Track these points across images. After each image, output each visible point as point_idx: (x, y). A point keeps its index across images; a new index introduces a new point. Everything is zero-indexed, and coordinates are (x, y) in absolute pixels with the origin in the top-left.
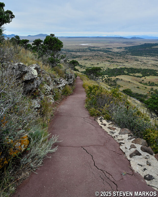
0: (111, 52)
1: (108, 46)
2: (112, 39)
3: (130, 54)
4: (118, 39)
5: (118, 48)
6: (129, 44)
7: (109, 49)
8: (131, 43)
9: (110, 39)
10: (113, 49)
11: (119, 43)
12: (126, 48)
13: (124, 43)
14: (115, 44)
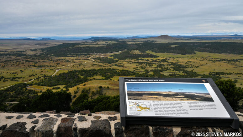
0: (25, 55)
1: (18, 48)
2: (19, 41)
3: (52, 56)
4: (25, 40)
5: (32, 50)
6: (43, 45)
7: (21, 52)
8: (45, 44)
9: (15, 41)
10: (26, 52)
11: (30, 44)
12: (43, 50)
13: (36, 44)
14: (25, 46)
